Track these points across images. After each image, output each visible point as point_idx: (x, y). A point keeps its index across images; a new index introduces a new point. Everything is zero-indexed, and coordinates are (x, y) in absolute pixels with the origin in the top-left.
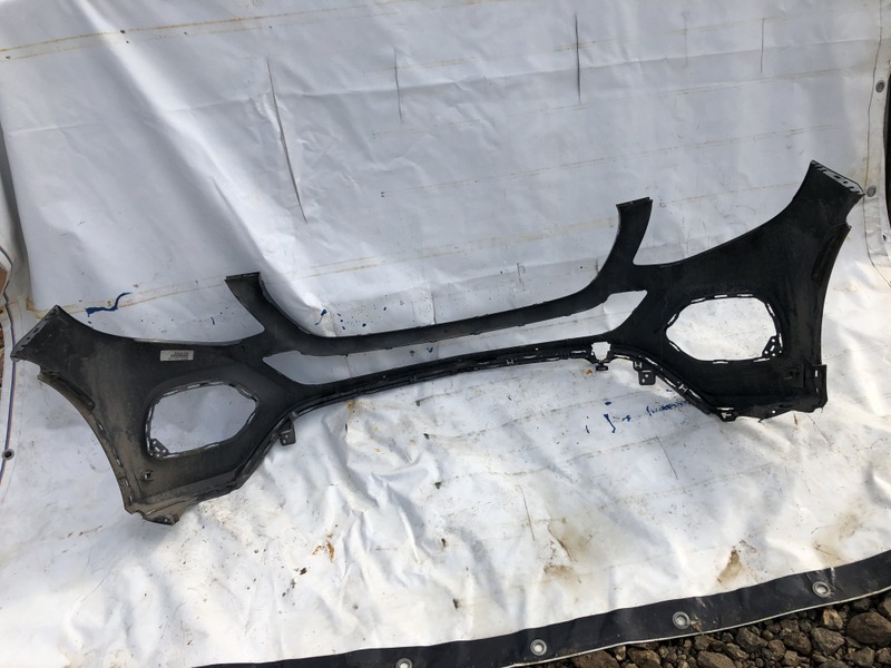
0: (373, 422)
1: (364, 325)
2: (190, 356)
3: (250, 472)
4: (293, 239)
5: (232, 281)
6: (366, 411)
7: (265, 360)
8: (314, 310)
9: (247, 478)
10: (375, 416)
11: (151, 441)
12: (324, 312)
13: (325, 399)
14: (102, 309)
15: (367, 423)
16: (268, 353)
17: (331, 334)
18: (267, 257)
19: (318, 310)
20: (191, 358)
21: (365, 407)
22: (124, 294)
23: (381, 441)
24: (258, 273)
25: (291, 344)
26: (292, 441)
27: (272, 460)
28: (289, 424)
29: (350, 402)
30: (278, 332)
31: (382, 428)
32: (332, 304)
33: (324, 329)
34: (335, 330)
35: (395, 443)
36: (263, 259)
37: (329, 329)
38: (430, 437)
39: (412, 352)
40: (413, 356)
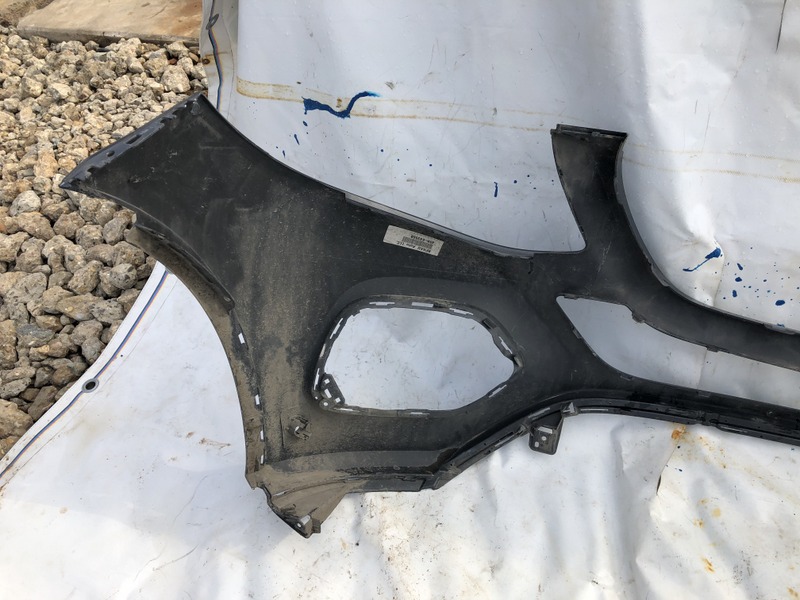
0: (712, 491)
1: (780, 303)
2: (435, 248)
3: (462, 467)
4: (725, 79)
5: (564, 137)
6: (706, 461)
7: (561, 300)
8: (697, 242)
9: (455, 475)
10: (721, 481)
11: (323, 376)
12: (716, 254)
13: (637, 404)
14: (326, 108)
15: (698, 485)
16: (573, 290)
17: (704, 298)
18: (657, 107)
19: (705, 246)
20: (435, 251)
21: (706, 451)
22: (366, 94)
23: (719, 543)
24: (624, 136)
25: (621, 290)
26: (550, 448)
27: (505, 461)
28: (556, 420)
29: (679, 428)
30: (607, 261)
31: (729, 517)
32: (737, 241)
33: (697, 284)
34: (716, 293)
35: (750, 572)
36: (643, 108)
37: (705, 287)
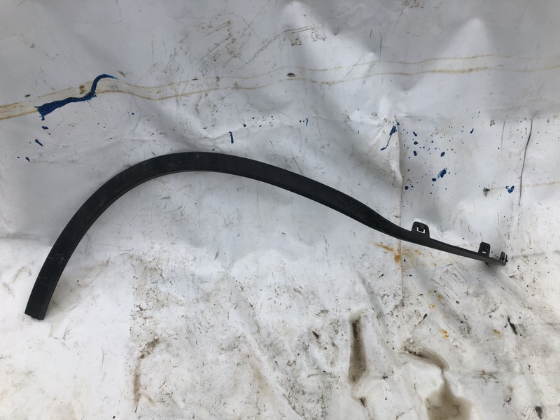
14: (70, 100)
22: (105, 76)
38: (517, 330)
39: (486, 190)
40: (486, 195)
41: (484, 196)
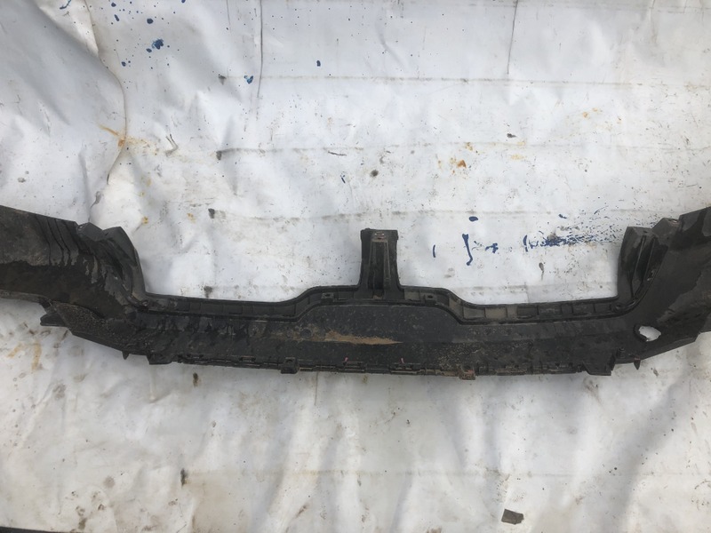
31: (156, 183)
35: (167, 212)
38: (216, 215)
39: (222, 78)
40: (223, 83)
41: (220, 84)
